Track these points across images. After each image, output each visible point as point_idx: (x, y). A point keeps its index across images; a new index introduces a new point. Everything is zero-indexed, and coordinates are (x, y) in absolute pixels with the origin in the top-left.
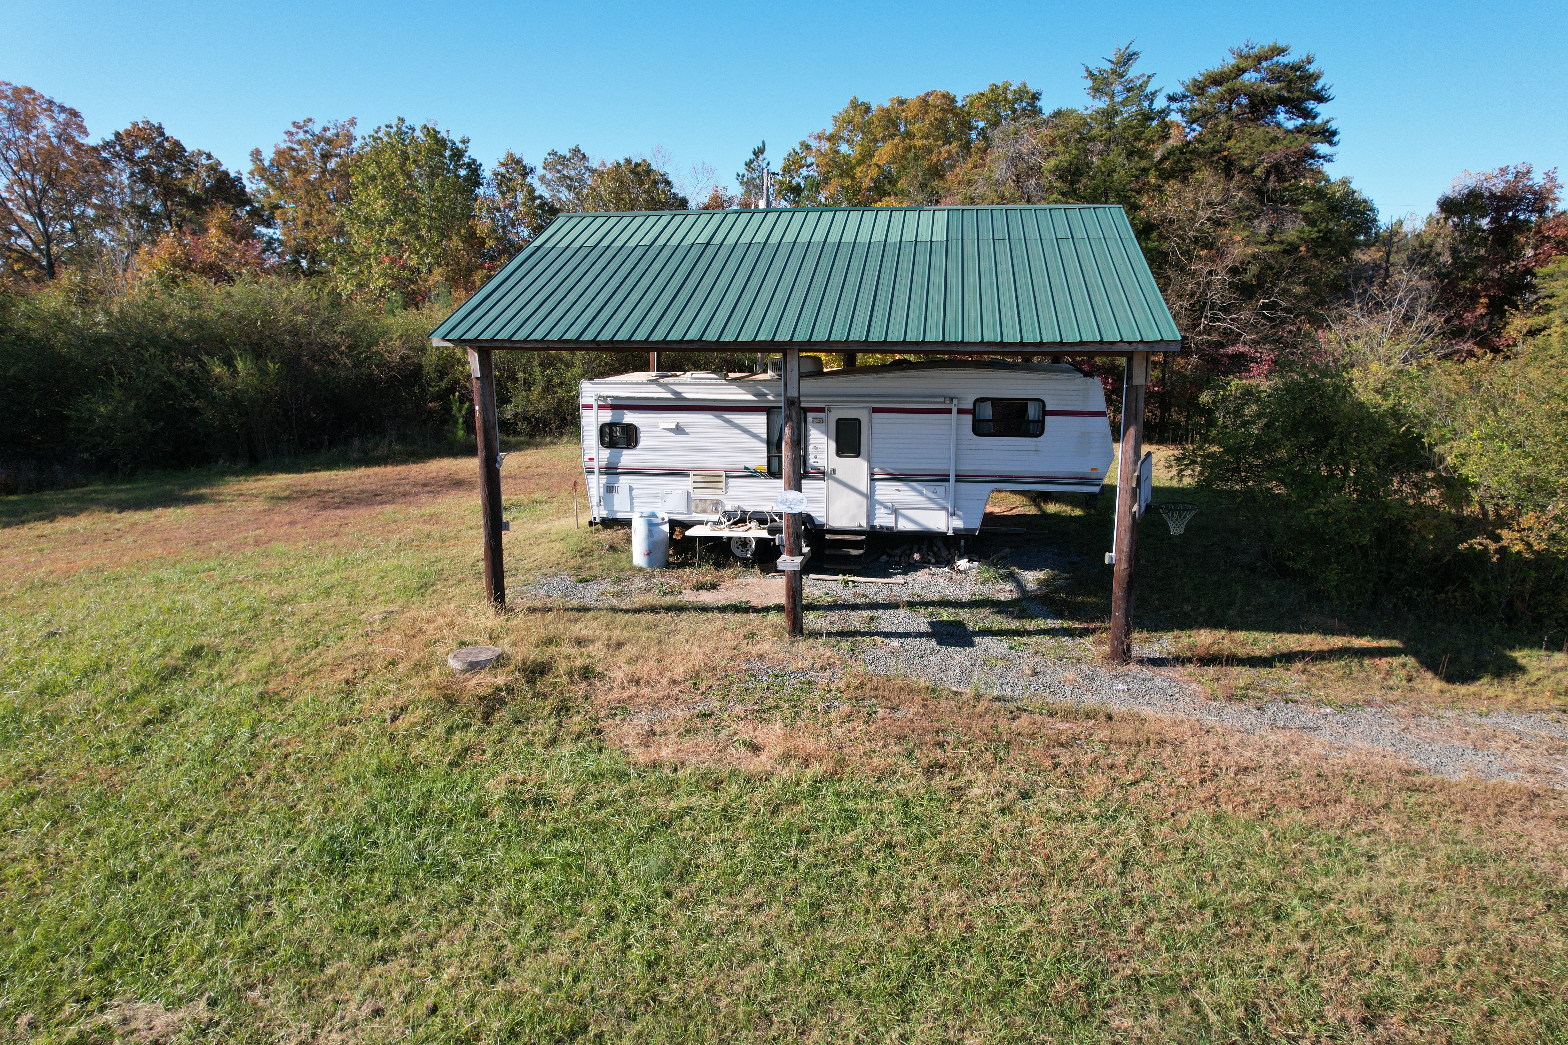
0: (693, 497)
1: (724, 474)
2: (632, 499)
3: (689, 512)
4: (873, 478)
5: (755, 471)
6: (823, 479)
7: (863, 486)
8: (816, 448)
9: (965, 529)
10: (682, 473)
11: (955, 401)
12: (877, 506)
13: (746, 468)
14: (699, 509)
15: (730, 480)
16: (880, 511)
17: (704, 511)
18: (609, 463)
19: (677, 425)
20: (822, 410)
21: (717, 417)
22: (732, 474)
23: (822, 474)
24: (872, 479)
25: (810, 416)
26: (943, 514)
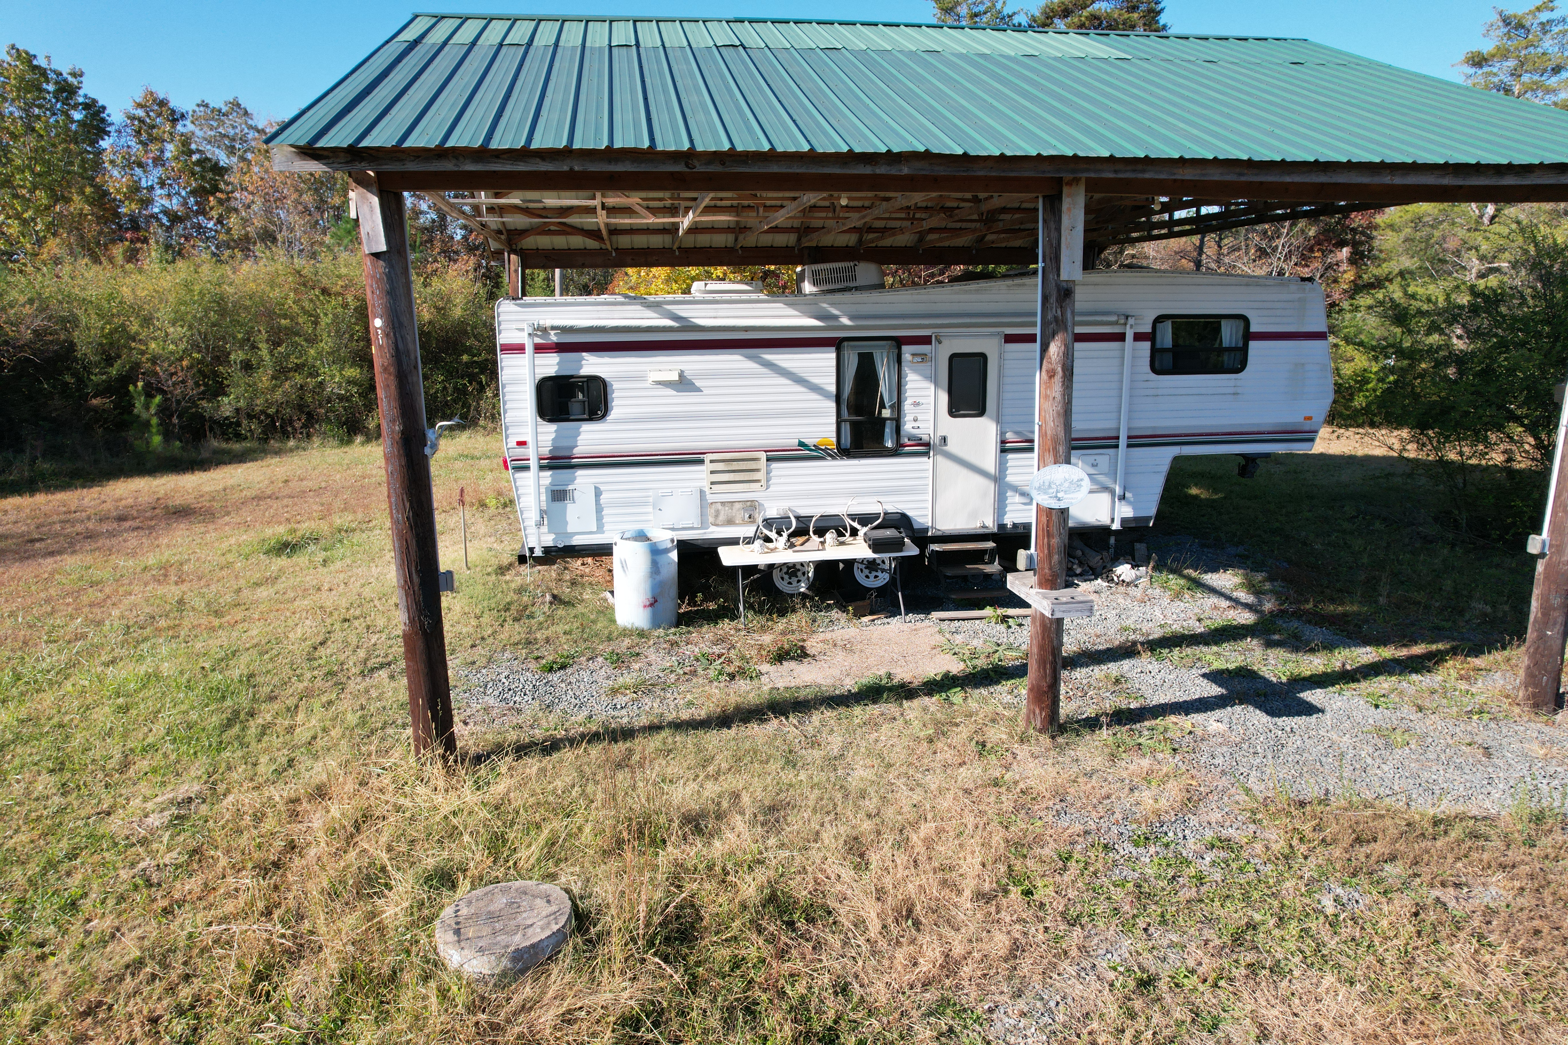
0: (710, 498)
1: (763, 456)
2: (599, 509)
3: (703, 525)
4: (1004, 449)
5: (817, 448)
6: (926, 454)
7: (989, 463)
8: (916, 404)
9: (1135, 519)
10: (692, 459)
11: (1131, 321)
12: (1009, 494)
13: (802, 444)
14: (722, 517)
15: (775, 465)
16: (1013, 500)
17: (730, 522)
18: (555, 448)
19: (681, 375)
20: (925, 340)
21: (749, 358)
22: (776, 456)
23: (924, 448)
24: (1004, 451)
25: (907, 351)
26: (1105, 497)
